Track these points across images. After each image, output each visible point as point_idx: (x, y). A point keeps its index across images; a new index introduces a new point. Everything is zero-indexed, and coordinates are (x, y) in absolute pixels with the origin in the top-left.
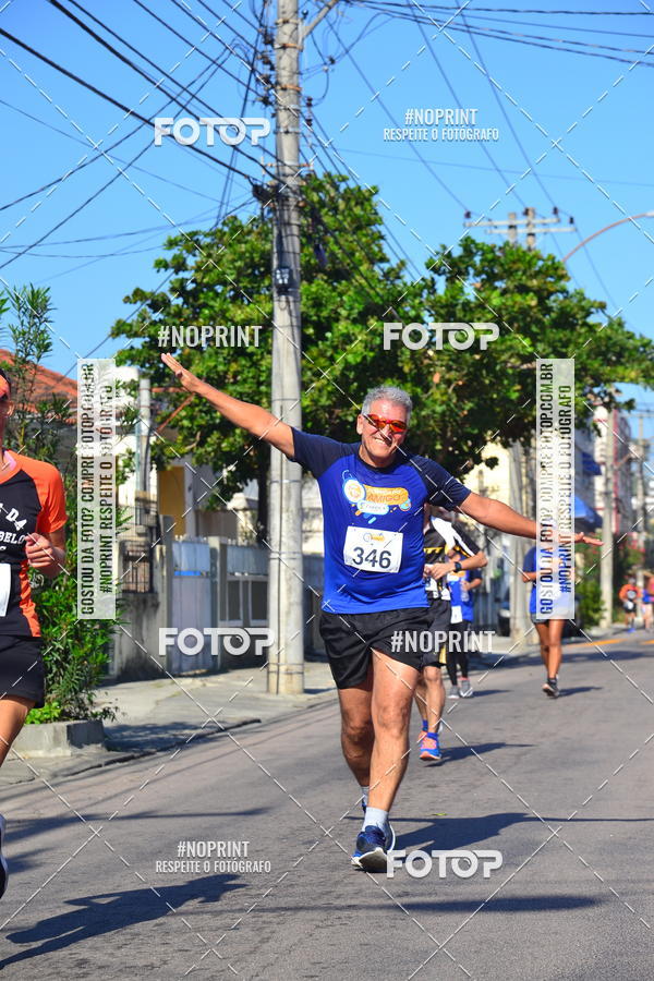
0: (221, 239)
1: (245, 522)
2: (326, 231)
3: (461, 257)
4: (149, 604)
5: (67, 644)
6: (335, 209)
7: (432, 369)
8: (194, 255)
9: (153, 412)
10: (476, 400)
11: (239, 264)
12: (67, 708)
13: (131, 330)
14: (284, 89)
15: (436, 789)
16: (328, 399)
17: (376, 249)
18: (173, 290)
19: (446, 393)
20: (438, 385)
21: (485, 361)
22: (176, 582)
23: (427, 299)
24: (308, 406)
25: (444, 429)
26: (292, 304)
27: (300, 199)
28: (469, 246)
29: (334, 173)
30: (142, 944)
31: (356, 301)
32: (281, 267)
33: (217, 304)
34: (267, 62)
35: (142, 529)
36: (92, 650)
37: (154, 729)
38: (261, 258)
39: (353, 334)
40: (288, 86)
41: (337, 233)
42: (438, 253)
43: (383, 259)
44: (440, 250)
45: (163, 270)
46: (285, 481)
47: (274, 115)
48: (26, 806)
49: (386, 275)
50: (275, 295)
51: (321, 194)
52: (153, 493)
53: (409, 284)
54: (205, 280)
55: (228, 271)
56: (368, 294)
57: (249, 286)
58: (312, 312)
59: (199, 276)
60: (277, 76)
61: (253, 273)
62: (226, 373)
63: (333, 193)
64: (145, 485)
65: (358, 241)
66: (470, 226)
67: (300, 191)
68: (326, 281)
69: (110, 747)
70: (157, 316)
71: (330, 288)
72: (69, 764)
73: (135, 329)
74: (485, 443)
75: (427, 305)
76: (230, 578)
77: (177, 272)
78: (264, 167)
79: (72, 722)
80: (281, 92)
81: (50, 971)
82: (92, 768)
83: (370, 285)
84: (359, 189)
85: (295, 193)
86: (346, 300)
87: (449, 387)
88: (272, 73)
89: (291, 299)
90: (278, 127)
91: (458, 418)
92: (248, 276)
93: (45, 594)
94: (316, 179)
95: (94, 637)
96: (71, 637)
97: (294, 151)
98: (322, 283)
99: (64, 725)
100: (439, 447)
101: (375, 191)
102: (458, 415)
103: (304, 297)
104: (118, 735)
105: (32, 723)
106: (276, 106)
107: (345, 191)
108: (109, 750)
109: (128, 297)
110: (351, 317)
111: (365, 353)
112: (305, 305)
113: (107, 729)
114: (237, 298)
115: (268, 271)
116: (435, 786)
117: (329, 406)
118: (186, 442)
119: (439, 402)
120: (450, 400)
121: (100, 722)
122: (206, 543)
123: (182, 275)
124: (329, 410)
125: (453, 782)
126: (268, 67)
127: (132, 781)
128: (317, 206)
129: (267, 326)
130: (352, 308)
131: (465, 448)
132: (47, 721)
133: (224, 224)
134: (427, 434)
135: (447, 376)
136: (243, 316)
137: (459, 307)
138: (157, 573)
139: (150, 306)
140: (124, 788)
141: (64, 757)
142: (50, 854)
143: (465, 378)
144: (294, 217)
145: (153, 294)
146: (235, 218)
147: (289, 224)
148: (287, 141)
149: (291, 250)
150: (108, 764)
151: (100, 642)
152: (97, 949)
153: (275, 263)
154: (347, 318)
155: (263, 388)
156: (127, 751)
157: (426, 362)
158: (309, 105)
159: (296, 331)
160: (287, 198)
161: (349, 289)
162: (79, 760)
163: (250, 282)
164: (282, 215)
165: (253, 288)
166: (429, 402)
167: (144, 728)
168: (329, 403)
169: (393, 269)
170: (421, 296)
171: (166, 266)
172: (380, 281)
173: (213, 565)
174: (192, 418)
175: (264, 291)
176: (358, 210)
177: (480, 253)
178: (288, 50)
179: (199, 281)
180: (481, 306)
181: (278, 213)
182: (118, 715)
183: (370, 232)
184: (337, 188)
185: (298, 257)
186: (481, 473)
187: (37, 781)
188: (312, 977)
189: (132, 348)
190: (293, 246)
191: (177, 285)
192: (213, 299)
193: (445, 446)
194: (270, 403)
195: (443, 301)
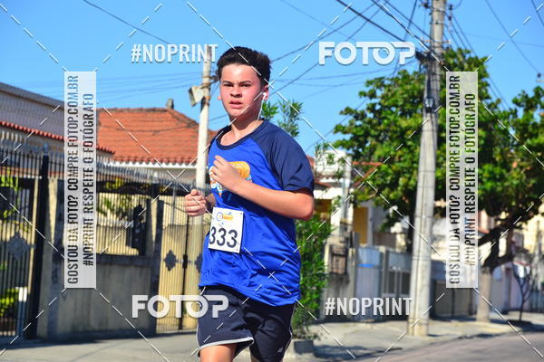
0: (397, 82)
1: (401, 240)
3: (533, 98)
4: (344, 280)
6: (462, 68)
7: (512, 160)
8: (381, 90)
9: (353, 175)
10: (537, 179)
11: (406, 96)
12: (295, 332)
13: (343, 129)
17: (484, 91)
18: (368, 109)
19: (519, 174)
20: (515, 169)
22: (360, 270)
23: (512, 121)
24: (439, 177)
25: (517, 195)
26: (434, 119)
27: (442, 60)
28: (538, 91)
29: (463, 48)
32: (429, 97)
35: (343, 239)
36: (310, 301)
37: (342, 348)
38: (418, 93)
42: (519, 95)
43: (488, 97)
44: (520, 92)
45: (363, 97)
46: (424, 217)
47: (430, 14)
49: (489, 106)
50: (424, 113)
51: (455, 60)
52: (350, 219)
53: (502, 111)
54: (386, 104)
55: (399, 100)
57: (410, 108)
59: (383, 101)
61: (413, 102)
62: (395, 155)
63: (461, 59)
64: (345, 215)
66: (540, 82)
67: (442, 56)
69: (317, 355)
70: (358, 123)
73: (346, 129)
74: (541, 203)
75: (511, 124)
76: (390, 270)
77: (371, 99)
78: (423, 42)
79: (297, 340)
80: (435, 2)
84: (477, 58)
85: (439, 57)
87: (521, 170)
89: (433, 115)
90: (432, 20)
91: (526, 189)
92: (410, 103)
94: (452, 51)
95: (311, 294)
97: (440, 35)
100: (513, 204)
101: (484, 59)
102: (525, 186)
103: (441, 116)
104: (323, 350)
106: (432, 9)
107: (469, 58)
108: (316, 357)
109: (342, 112)
112: (442, 121)
113: (316, 346)
114: (404, 114)
115: (422, 100)
118: (369, 193)
119: (515, 179)
120: (522, 177)
121: (312, 342)
122: (378, 249)
123: (374, 101)
129: (419, 130)
133: (399, 73)
134: (507, 196)
135: (521, 164)
136: (406, 125)
137: (530, 126)
138: (349, 263)
139: (354, 117)
143: (531, 166)
144: (438, 71)
145: (356, 110)
146: (405, 71)
147: (434, 74)
148: (437, 29)
149: (435, 88)
151: (315, 296)
153: (425, 95)
155: (415, 165)
156: (326, 358)
157: (509, 156)
159: (435, 134)
160: (434, 60)
163: (411, 106)
164: (431, 70)
165: (413, 109)
166: (510, 178)
167: (337, 347)
169: (493, 103)
170: (508, 118)
171: (365, 95)
172: (485, 109)
173: (381, 261)
174: (374, 180)
175: (419, 111)
176: (475, 69)
179: (383, 104)
180: (543, 126)
181: (429, 68)
182: (322, 338)
183: (481, 82)
184: (464, 57)
185: (439, 93)
186: (538, 222)
189: (344, 140)
190: (436, 86)
192: (391, 114)
193: (518, 203)
194: (417, 173)
195: (521, 122)
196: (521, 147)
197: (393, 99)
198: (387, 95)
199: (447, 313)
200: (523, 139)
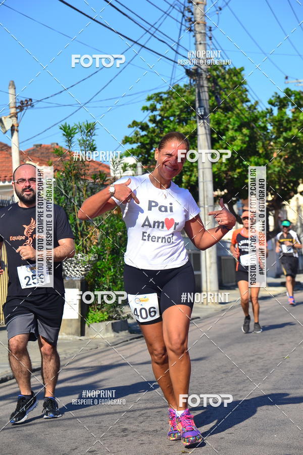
0: (171, 95)
2: (221, 89)
3: (284, 98)
5: (110, 285)
6: (224, 79)
7: (272, 151)
8: (160, 104)
10: (294, 164)
11: (181, 106)
12: (111, 315)
13: (132, 140)
14: (198, 24)
15: (284, 346)
16: (225, 167)
17: (244, 96)
18: (150, 120)
19: (279, 162)
20: (276, 158)
21: (298, 146)
23: (269, 118)
24: (216, 171)
25: (279, 179)
26: (206, 124)
27: (208, 74)
28: (288, 92)
30: (152, 421)
31: (236, 121)
32: (200, 107)
33: (171, 126)
34: (190, 11)
38: (191, 103)
39: (236, 136)
40: (201, 22)
41: (226, 90)
42: (273, 96)
43: (248, 101)
44: (274, 94)
45: (146, 111)
46: (206, 206)
47: (194, 36)
48: (95, 360)
49: (250, 108)
50: (198, 120)
51: (218, 72)
53: (260, 111)
54: (166, 115)
55: (176, 110)
56: (241, 118)
57: (186, 117)
58: (216, 127)
59: (162, 113)
60: (195, 17)
61: (187, 111)
63: (223, 71)
65: (236, 93)
66: (288, 83)
67: (208, 71)
68: (222, 112)
69: (131, 332)
70: (144, 133)
71: (224, 115)
72: (113, 340)
73: (134, 140)
74: (299, 184)
75: (269, 121)
77: (152, 112)
79: (113, 321)
80: (197, 25)
81: (110, 434)
82: (123, 342)
83: (242, 113)
84: (235, 69)
85: (205, 72)
86: (232, 121)
87: (281, 159)
88: (193, 16)
89: (205, 121)
90: (196, 41)
91: (286, 174)
92: (185, 112)
93: (99, 263)
94: (215, 65)
96: (111, 282)
98: (220, 113)
99: (109, 322)
100: (277, 187)
101: (242, 69)
102: (285, 172)
103: (212, 121)
104: (135, 326)
105: (96, 322)
106: (195, 32)
107: (229, 70)
108: (131, 333)
109: (130, 125)
110: (235, 128)
111: (242, 145)
112: (212, 124)
113: (130, 324)
114: (182, 121)
115: (195, 109)
116: (283, 344)
117: (226, 171)
119: (277, 166)
120: (282, 165)
121: (127, 320)
123: (156, 113)
124: (226, 172)
125: (292, 342)
126: (190, 14)
127: (142, 347)
128: (216, 77)
129: (195, 135)
130: (234, 124)
131: (290, 187)
132: (102, 321)
133: (173, 88)
134: (272, 181)
135: (280, 154)
136: (184, 131)
137: (285, 121)
139: (140, 128)
140: (139, 350)
141: (111, 337)
142: (107, 381)
143: (289, 154)
144: (205, 83)
145: (141, 122)
146: (178, 85)
147: (203, 86)
148: (201, 48)
149: (204, 98)
150: (131, 340)
152: (131, 423)
153: (197, 105)
154: (232, 129)
155: (194, 164)
156: (139, 334)
157: (270, 147)
158: (210, 30)
159: (209, 137)
160: (201, 74)
161: (233, 116)
162: (118, 338)
163: (186, 115)
164: (199, 83)
165: (188, 117)
166: (272, 166)
168: (225, 169)
169: (252, 105)
170: (266, 117)
171: (147, 109)
172: (247, 111)
175: (192, 118)
176: (235, 79)
177: (293, 95)
178: (199, 5)
179: (162, 115)
180: (295, 121)
181: (198, 82)
183: (241, 89)
184: (225, 69)
185: (208, 102)
186: (297, 198)
187: (99, 348)
188: (231, 433)
189: (133, 149)
190: (205, 96)
191: (152, 118)
192: (169, 123)
193: (280, 186)
194: (197, 170)
195: (277, 119)
196: (278, 140)
197: (171, 110)
198: (166, 107)
199: (232, 282)
200: (280, 133)
